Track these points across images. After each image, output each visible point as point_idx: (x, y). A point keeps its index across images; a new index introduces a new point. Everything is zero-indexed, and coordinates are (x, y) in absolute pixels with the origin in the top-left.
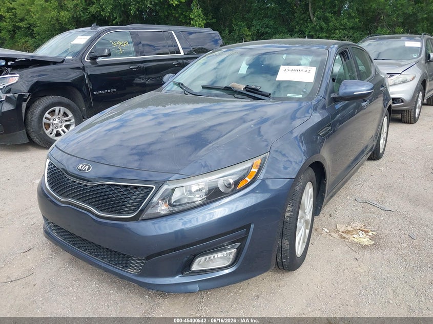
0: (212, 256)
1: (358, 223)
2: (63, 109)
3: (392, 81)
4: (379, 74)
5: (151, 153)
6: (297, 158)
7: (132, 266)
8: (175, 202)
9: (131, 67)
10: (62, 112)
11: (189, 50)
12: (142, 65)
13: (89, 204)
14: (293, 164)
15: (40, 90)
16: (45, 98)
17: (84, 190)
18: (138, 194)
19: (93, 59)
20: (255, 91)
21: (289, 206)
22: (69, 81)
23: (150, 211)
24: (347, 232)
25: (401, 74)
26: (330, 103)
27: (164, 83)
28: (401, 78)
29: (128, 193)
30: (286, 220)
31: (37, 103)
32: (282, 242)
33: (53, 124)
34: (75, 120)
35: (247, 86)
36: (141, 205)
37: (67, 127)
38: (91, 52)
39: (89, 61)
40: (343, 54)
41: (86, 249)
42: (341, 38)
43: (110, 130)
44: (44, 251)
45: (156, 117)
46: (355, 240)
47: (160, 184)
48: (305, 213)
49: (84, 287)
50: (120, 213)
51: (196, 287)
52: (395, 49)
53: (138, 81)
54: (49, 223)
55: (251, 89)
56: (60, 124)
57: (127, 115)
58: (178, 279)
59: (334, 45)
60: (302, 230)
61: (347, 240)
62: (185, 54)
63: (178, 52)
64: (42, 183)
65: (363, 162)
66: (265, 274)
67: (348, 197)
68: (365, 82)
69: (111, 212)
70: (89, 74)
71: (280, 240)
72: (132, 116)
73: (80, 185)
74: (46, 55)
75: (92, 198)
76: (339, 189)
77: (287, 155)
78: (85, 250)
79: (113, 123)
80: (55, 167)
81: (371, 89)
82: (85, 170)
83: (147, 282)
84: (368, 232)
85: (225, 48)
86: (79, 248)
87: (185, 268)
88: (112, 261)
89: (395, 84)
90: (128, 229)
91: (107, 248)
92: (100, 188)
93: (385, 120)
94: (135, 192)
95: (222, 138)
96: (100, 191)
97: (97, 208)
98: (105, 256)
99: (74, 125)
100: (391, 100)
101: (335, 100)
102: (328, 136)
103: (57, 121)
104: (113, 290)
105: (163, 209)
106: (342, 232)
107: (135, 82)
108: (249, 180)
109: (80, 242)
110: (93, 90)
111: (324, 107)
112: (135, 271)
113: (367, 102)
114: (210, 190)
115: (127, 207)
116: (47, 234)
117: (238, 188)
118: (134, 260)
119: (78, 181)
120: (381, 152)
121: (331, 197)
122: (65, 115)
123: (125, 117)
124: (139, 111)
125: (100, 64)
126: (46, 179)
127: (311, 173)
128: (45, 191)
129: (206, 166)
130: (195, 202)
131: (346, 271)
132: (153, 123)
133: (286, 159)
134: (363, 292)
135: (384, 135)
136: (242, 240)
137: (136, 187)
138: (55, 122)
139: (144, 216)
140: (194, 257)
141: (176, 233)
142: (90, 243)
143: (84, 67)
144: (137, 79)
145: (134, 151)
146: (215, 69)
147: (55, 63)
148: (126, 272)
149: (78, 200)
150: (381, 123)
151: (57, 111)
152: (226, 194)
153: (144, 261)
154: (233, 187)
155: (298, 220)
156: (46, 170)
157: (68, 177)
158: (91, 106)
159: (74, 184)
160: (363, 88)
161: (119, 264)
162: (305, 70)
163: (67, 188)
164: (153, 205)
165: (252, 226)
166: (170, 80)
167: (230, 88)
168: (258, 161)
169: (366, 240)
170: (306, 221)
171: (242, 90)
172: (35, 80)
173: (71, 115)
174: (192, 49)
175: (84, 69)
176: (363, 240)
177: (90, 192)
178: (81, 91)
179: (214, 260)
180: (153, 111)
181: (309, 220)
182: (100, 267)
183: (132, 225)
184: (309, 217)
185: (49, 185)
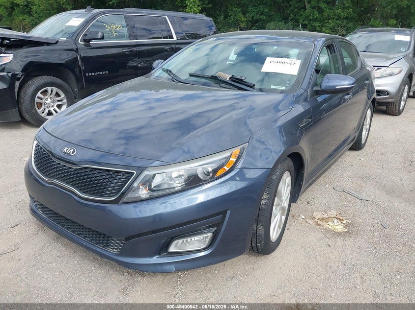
0: (189, 240)
1: (334, 212)
2: (55, 89)
3: (379, 73)
4: (365, 67)
5: (137, 137)
6: (276, 148)
7: (112, 246)
8: (155, 187)
9: (124, 51)
10: (54, 93)
11: (182, 35)
12: (135, 49)
13: (72, 185)
14: (273, 153)
15: (33, 70)
16: (38, 78)
17: (68, 172)
18: (120, 179)
19: (87, 41)
20: (240, 81)
21: (265, 193)
22: (63, 62)
23: (130, 195)
24: (322, 219)
25: (388, 67)
26: (312, 96)
27: (154, 69)
28: (388, 71)
29: (110, 177)
30: (262, 207)
31: (30, 82)
32: (257, 228)
33: (45, 104)
34: (67, 100)
35: (233, 76)
36: (122, 189)
37: (59, 107)
38: (85, 35)
39: (83, 43)
40: (330, 47)
41: (70, 228)
42: (334, 27)
43: (101, 112)
44: (30, 227)
45: (148, 102)
46: (330, 227)
47: (141, 169)
48: (281, 201)
49: (67, 263)
50: (102, 196)
51: (173, 268)
52: (384, 42)
53: (132, 63)
54: (35, 202)
55: (236, 79)
56: (52, 104)
57: (119, 98)
58: (155, 260)
59: (321, 38)
60: (278, 217)
61: (322, 227)
62: (178, 39)
63: (171, 37)
64: (29, 163)
65: (345, 152)
66: (241, 256)
67: (327, 186)
68: (347, 76)
69: (93, 194)
70: (82, 56)
71: (256, 225)
72: (124, 100)
73: (65, 168)
74: (41, 36)
75: (76, 180)
76: (319, 177)
77: (266, 143)
78: (68, 229)
79: (104, 106)
80: (41, 148)
81: (353, 84)
82: (69, 154)
83: (126, 261)
84: (342, 220)
85: (214, 37)
86: (63, 226)
87: (163, 249)
88: (93, 240)
89: (382, 77)
90: (110, 211)
91: (89, 228)
92: (83, 171)
93: (369, 112)
94: (116, 176)
95: (210, 124)
96: (83, 174)
97: (80, 190)
98: (87, 236)
99: (66, 106)
100: (376, 93)
101: (318, 93)
102: (308, 128)
103: (49, 101)
104: (94, 267)
105: (143, 193)
106: (318, 219)
107: (128, 64)
108: (227, 169)
109: (64, 221)
110: (85, 72)
111: (306, 100)
112: (115, 250)
113: (350, 95)
114: (189, 177)
115: (108, 191)
116: (33, 212)
117: (216, 176)
118: (114, 240)
119: (63, 163)
120: (363, 142)
121: (310, 185)
122: (58, 95)
123: (117, 100)
124: (131, 94)
125: (93, 46)
126: (33, 159)
127: (289, 162)
128: (32, 171)
129: (189, 152)
130: (175, 188)
131: (318, 257)
132: (144, 107)
133: (264, 147)
134: (333, 277)
135: (366, 127)
136: (218, 225)
137: (118, 172)
138: (47, 102)
139: (125, 200)
140: (171, 240)
141: (155, 216)
142: (73, 222)
143: (77, 49)
144: (131, 62)
145: (122, 135)
146: (207, 55)
147: (49, 44)
148: (107, 251)
149: (62, 181)
150: (364, 115)
151: (49, 91)
152: (204, 181)
153: (123, 242)
154: (211, 175)
155: (274, 207)
156: (33, 151)
157: (54, 159)
158: (83, 87)
159: (59, 165)
160: (345, 82)
161: (100, 243)
162: (290, 62)
163: (52, 169)
164: (134, 189)
165: (229, 212)
166: (160, 66)
167: (216, 77)
168: (237, 151)
169: (340, 227)
170: (283, 208)
171: (228, 79)
172: (29, 60)
173: (63, 96)
174: (185, 35)
175: (77, 50)
176: (337, 227)
177: (74, 174)
178: (73, 72)
179: (191, 243)
180: (145, 95)
181: (285, 207)
182: (82, 245)
183: (114, 208)
184: (286, 204)
185: (35, 165)
